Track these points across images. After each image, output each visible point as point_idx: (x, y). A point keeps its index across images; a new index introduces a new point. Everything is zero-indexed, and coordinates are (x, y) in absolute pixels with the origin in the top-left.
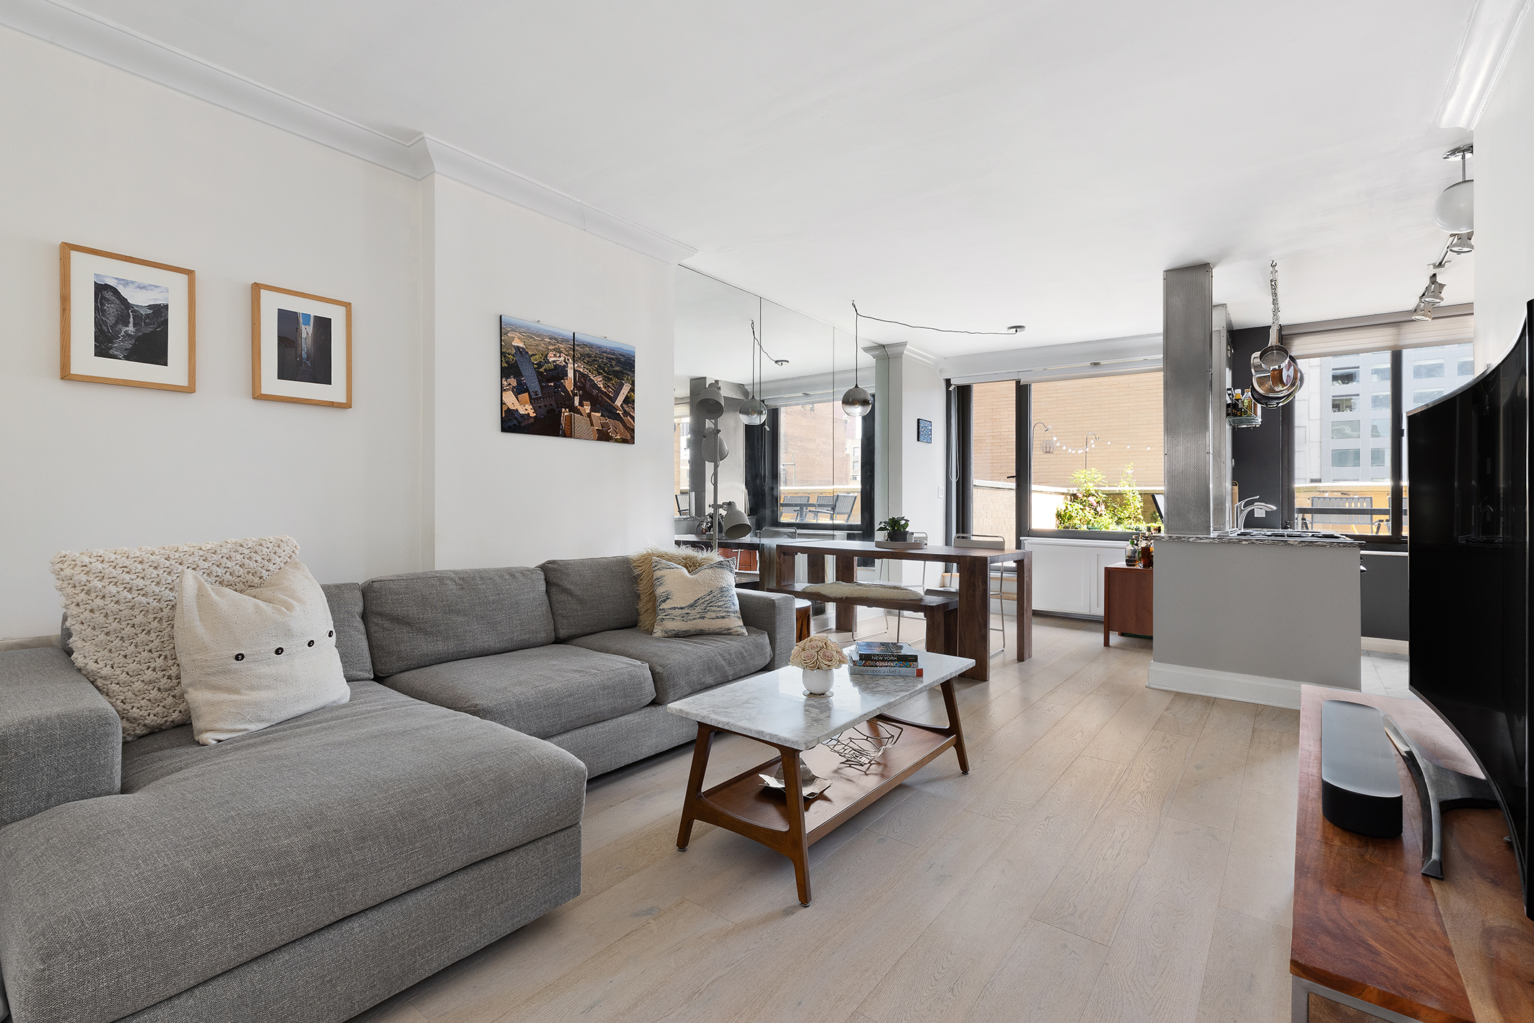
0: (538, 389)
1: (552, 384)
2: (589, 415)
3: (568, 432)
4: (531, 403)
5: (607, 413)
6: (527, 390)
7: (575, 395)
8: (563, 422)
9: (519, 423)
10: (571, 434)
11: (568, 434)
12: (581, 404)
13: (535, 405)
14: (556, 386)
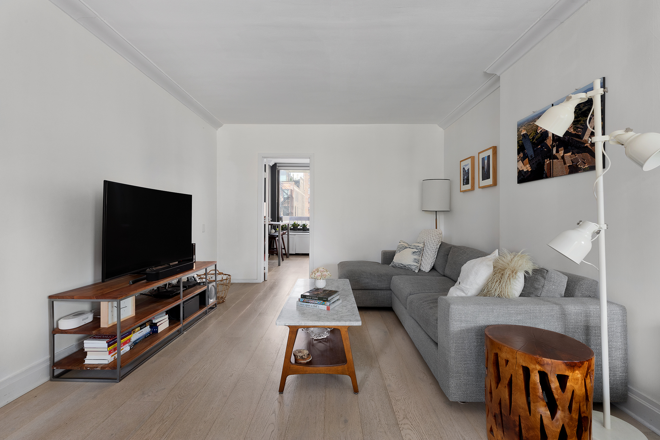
0: (533, 153)
1: (540, 146)
2: (563, 157)
3: (548, 175)
4: (529, 163)
5: (576, 150)
6: (527, 157)
7: (554, 146)
8: (545, 168)
9: (524, 176)
10: (551, 175)
11: (548, 176)
12: (557, 152)
13: (531, 164)
14: (541, 147)
